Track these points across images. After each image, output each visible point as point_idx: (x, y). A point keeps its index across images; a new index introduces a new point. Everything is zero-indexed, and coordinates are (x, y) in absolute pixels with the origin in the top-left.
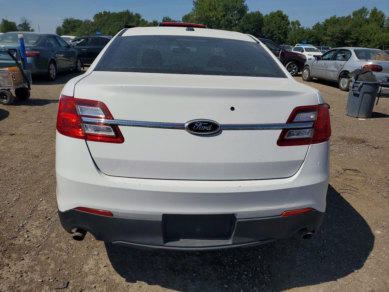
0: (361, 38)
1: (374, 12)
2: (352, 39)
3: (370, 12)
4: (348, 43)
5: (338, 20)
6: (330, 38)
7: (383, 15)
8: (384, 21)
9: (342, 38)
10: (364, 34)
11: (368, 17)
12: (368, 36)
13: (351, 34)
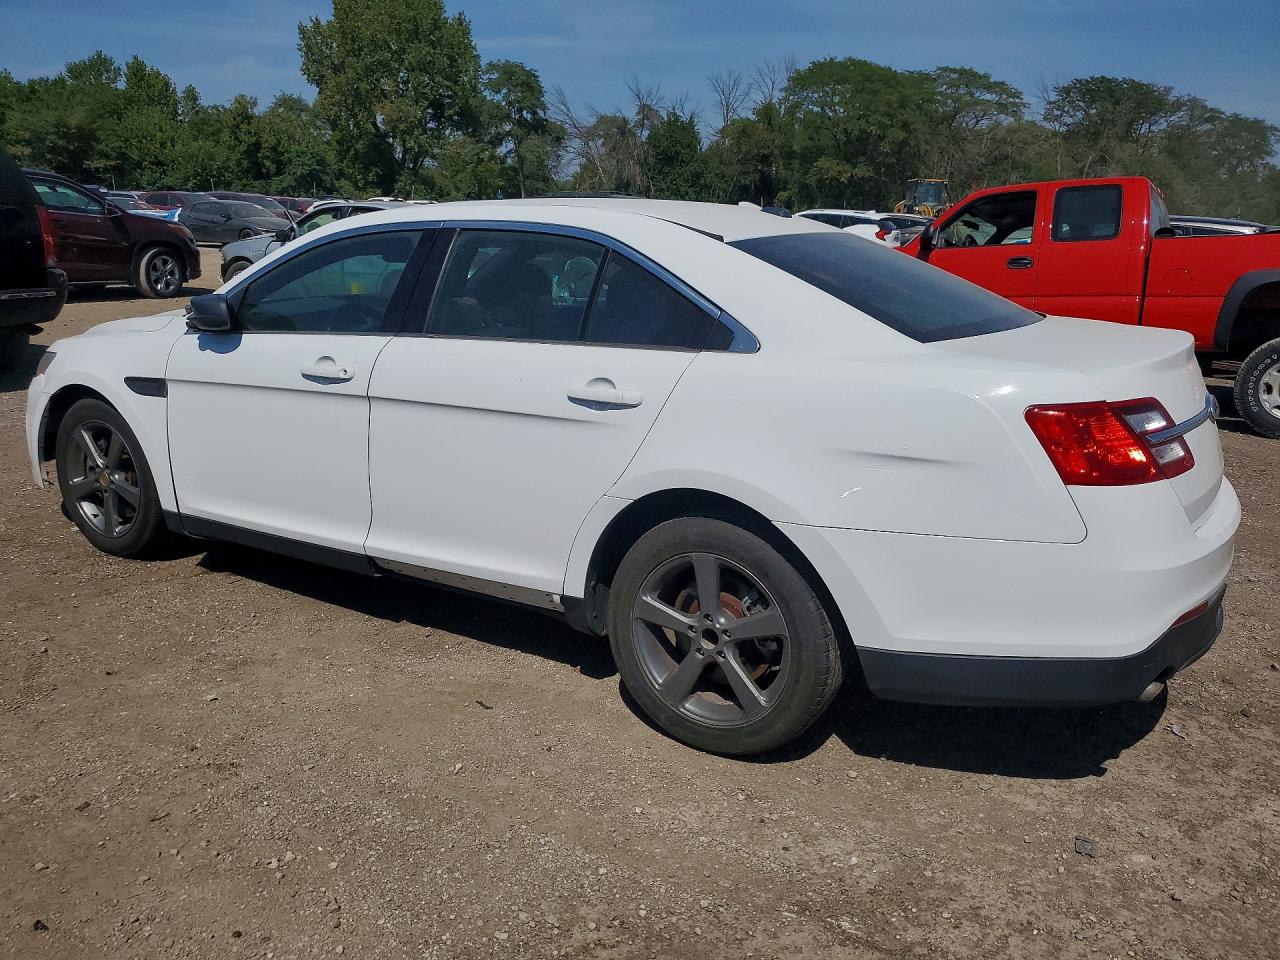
0: (135, 156)
1: (137, 71)
2: (107, 156)
3: (124, 69)
4: (97, 169)
5: (33, 91)
6: (27, 151)
7: (167, 85)
8: (176, 103)
9: (72, 151)
10: (140, 141)
11: (121, 85)
12: (154, 148)
13: (98, 141)
